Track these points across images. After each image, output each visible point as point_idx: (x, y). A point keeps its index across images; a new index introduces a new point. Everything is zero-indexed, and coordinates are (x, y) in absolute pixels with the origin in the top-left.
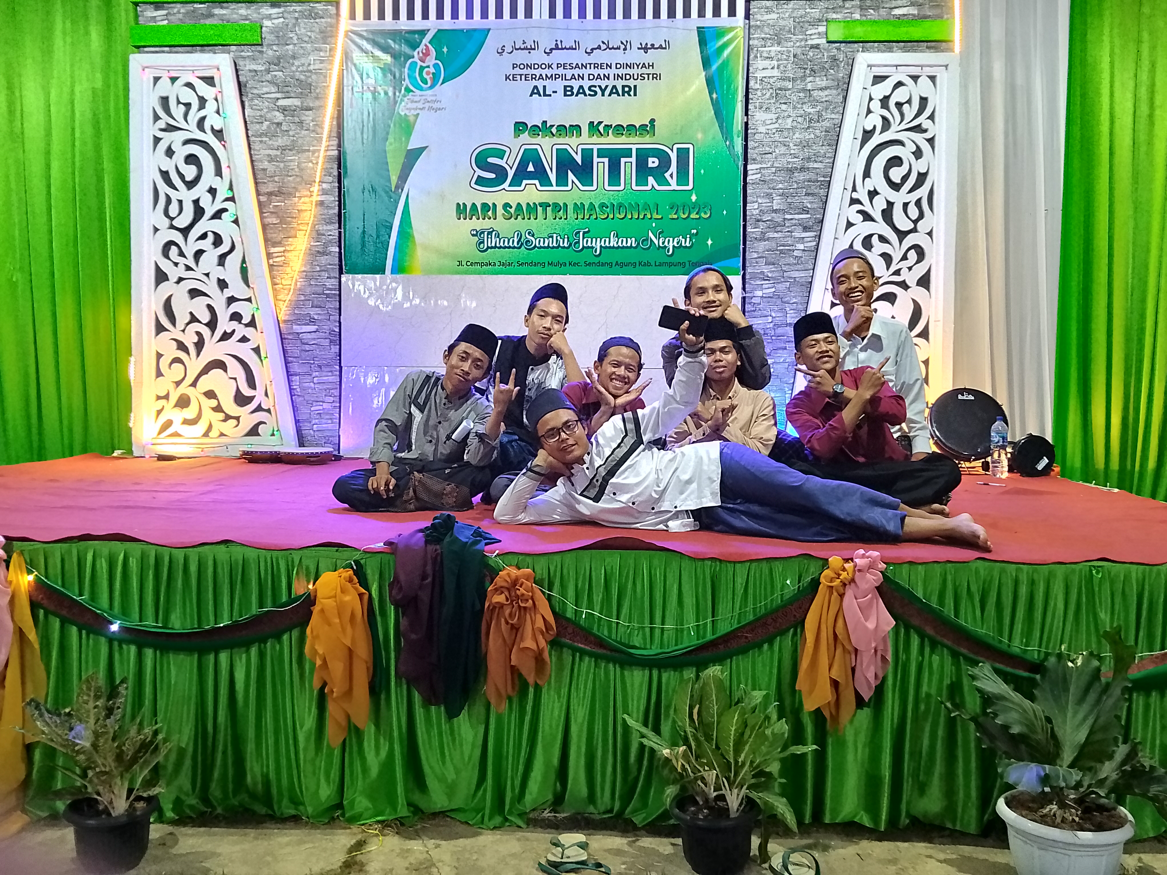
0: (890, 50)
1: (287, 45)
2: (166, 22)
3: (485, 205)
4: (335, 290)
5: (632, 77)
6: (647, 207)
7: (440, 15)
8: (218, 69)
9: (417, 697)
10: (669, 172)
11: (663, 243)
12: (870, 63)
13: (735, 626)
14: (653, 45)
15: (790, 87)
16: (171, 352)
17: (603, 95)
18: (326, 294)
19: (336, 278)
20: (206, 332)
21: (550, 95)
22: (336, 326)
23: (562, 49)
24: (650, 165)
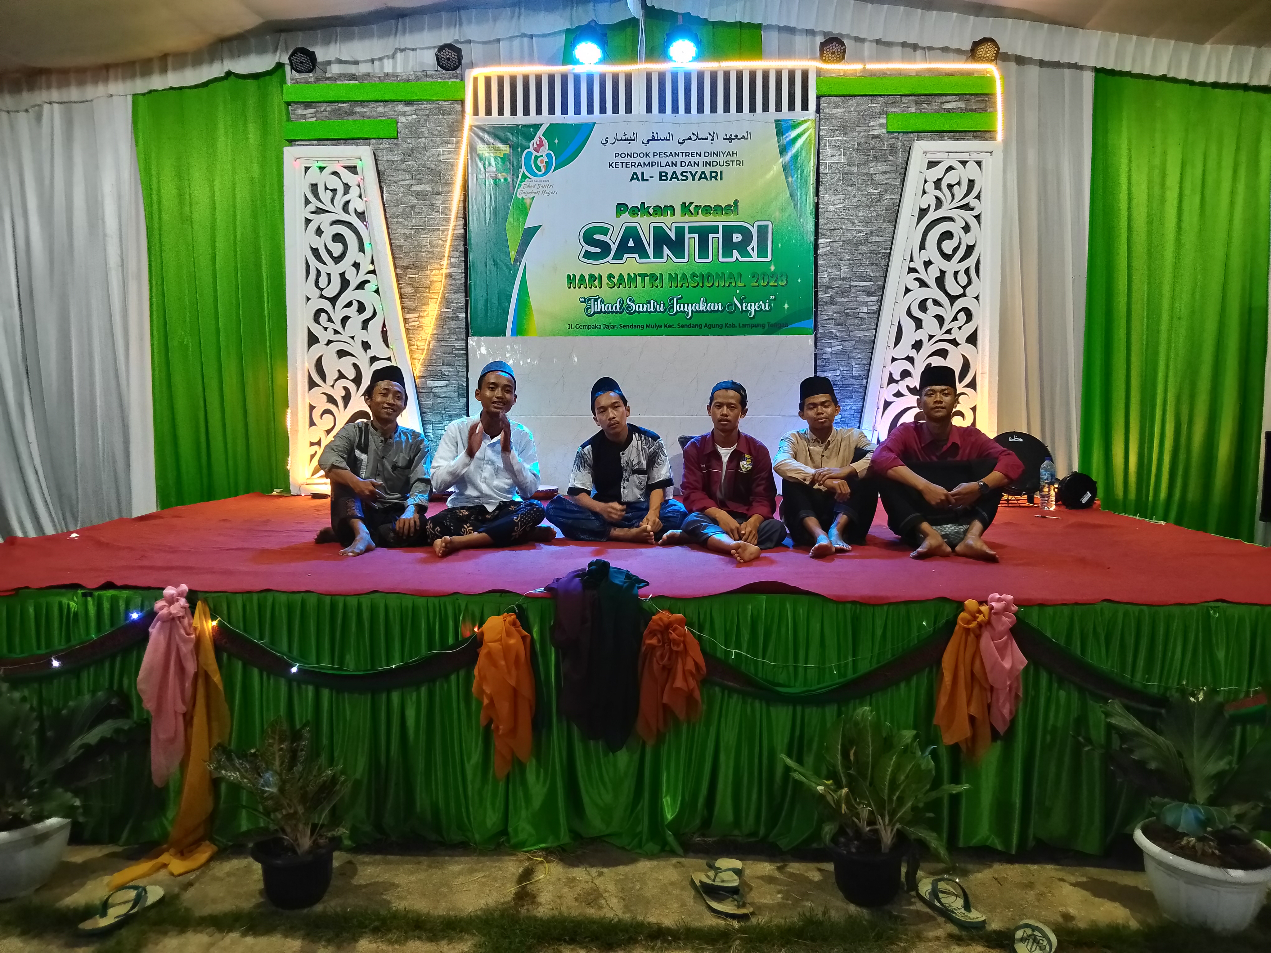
0: (942, 139)
1: (419, 138)
2: (315, 119)
3: (592, 276)
4: (462, 350)
5: (718, 163)
6: (731, 276)
7: (552, 111)
8: (360, 160)
9: (576, 730)
10: (751, 246)
11: (746, 307)
12: (926, 150)
13: (875, 666)
14: (736, 136)
15: (855, 171)
16: (322, 404)
17: (693, 179)
18: (455, 354)
19: (463, 339)
20: (352, 387)
21: (647, 180)
22: (463, 381)
23: (658, 140)
24: (735, 240)
